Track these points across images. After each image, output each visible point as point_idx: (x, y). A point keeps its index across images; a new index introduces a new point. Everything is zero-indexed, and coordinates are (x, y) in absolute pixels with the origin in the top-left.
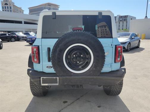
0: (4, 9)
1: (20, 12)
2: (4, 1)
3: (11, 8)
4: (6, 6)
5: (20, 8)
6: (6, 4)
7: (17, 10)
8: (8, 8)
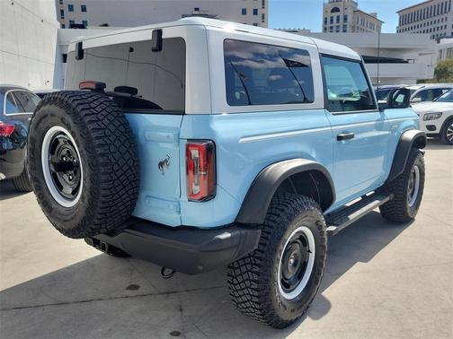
0: (329, 25)
1: (372, 26)
2: (330, 3)
3: (345, 19)
4: (335, 15)
5: (373, 16)
6: (336, 10)
7: (363, 24)
8: (338, 20)
